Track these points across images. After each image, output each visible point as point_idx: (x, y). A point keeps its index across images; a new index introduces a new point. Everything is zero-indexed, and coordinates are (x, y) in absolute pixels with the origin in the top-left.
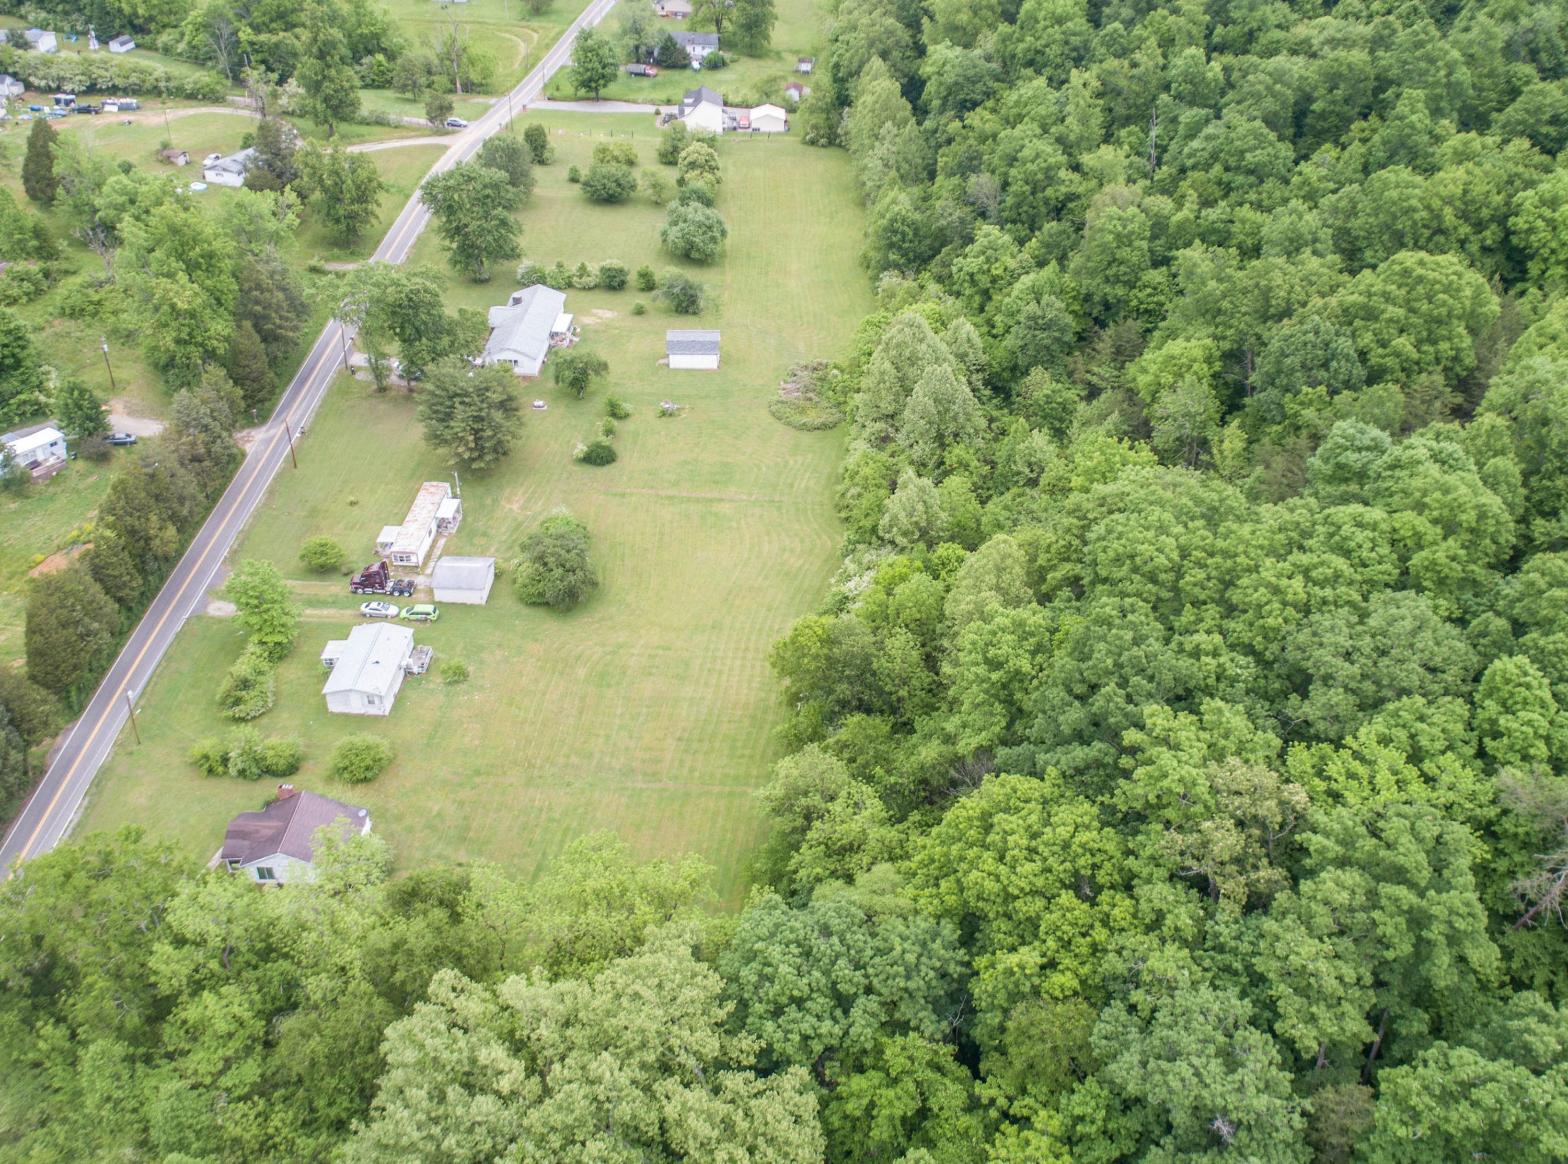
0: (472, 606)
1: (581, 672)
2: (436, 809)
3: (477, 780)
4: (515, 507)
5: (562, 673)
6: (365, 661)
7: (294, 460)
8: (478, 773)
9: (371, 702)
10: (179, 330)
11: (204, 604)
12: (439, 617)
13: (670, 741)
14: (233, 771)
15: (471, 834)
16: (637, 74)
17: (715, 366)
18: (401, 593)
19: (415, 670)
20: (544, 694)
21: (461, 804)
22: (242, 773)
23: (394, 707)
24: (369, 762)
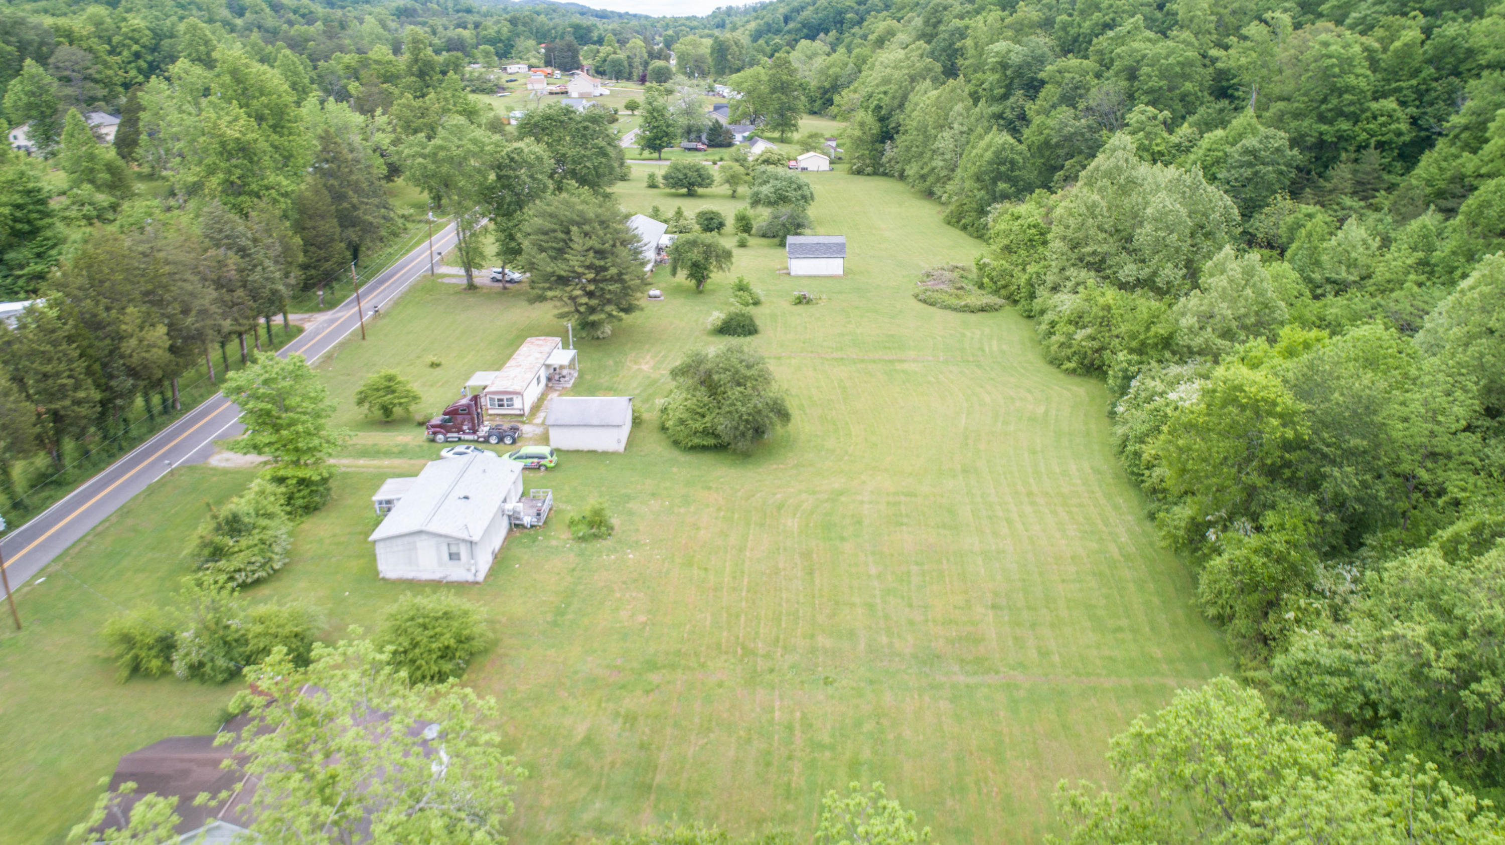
0: (605, 453)
1: (792, 523)
2: (581, 730)
3: (654, 678)
4: (645, 367)
5: (761, 525)
6: (446, 497)
7: (363, 333)
8: (652, 665)
9: (454, 557)
10: (230, 172)
11: (206, 453)
12: (557, 465)
13: (981, 610)
14: (179, 667)
15: (660, 778)
16: (689, 149)
17: (840, 272)
18: (501, 440)
19: (527, 520)
20: (741, 550)
21: (631, 719)
22: (196, 671)
23: (492, 572)
24: (448, 640)
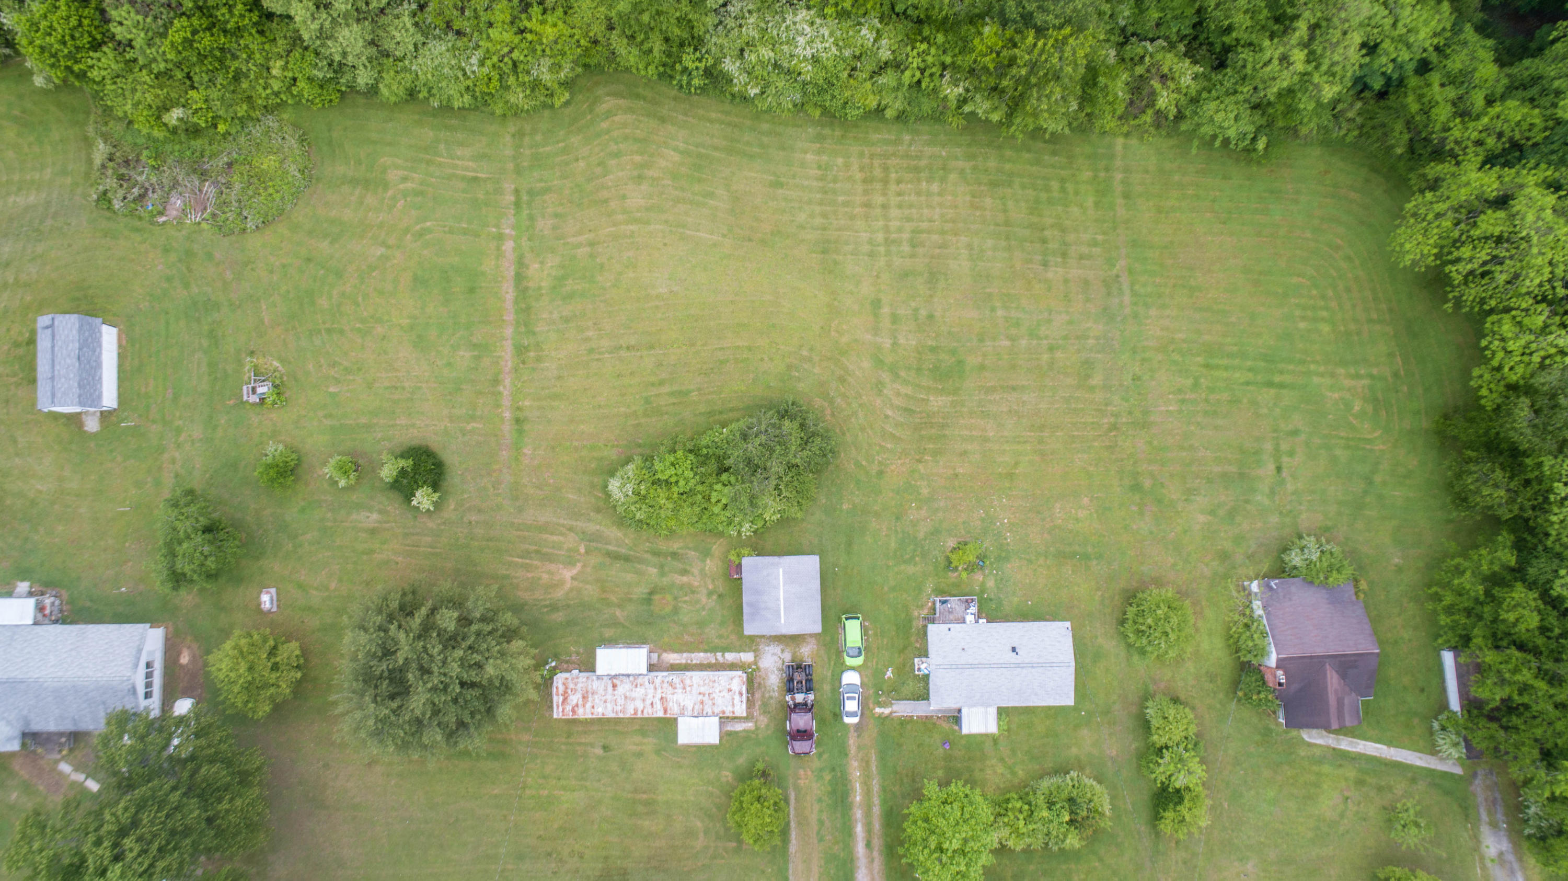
0: (823, 573)
1: (938, 401)
2: (1202, 518)
4: (568, 574)
5: (943, 426)
6: (1018, 666)
8: (1136, 486)
13: (1050, 275)
15: (1234, 469)
19: (977, 610)
20: (986, 440)
21: (1190, 492)
23: (1055, 617)
